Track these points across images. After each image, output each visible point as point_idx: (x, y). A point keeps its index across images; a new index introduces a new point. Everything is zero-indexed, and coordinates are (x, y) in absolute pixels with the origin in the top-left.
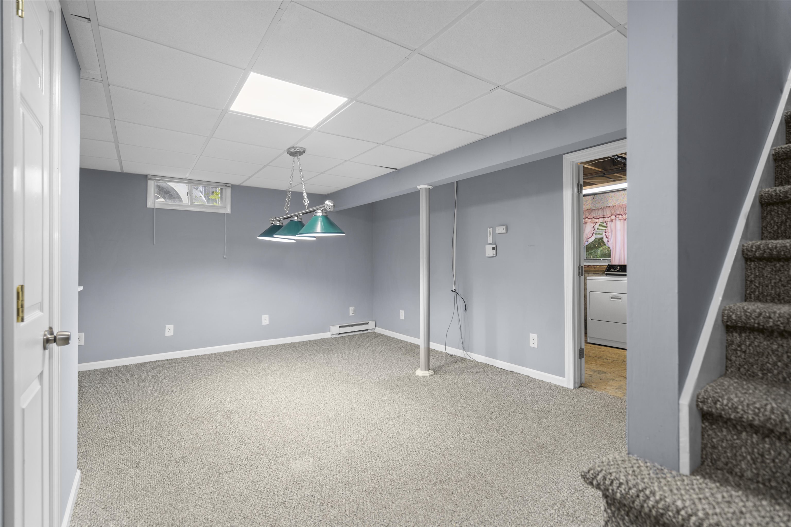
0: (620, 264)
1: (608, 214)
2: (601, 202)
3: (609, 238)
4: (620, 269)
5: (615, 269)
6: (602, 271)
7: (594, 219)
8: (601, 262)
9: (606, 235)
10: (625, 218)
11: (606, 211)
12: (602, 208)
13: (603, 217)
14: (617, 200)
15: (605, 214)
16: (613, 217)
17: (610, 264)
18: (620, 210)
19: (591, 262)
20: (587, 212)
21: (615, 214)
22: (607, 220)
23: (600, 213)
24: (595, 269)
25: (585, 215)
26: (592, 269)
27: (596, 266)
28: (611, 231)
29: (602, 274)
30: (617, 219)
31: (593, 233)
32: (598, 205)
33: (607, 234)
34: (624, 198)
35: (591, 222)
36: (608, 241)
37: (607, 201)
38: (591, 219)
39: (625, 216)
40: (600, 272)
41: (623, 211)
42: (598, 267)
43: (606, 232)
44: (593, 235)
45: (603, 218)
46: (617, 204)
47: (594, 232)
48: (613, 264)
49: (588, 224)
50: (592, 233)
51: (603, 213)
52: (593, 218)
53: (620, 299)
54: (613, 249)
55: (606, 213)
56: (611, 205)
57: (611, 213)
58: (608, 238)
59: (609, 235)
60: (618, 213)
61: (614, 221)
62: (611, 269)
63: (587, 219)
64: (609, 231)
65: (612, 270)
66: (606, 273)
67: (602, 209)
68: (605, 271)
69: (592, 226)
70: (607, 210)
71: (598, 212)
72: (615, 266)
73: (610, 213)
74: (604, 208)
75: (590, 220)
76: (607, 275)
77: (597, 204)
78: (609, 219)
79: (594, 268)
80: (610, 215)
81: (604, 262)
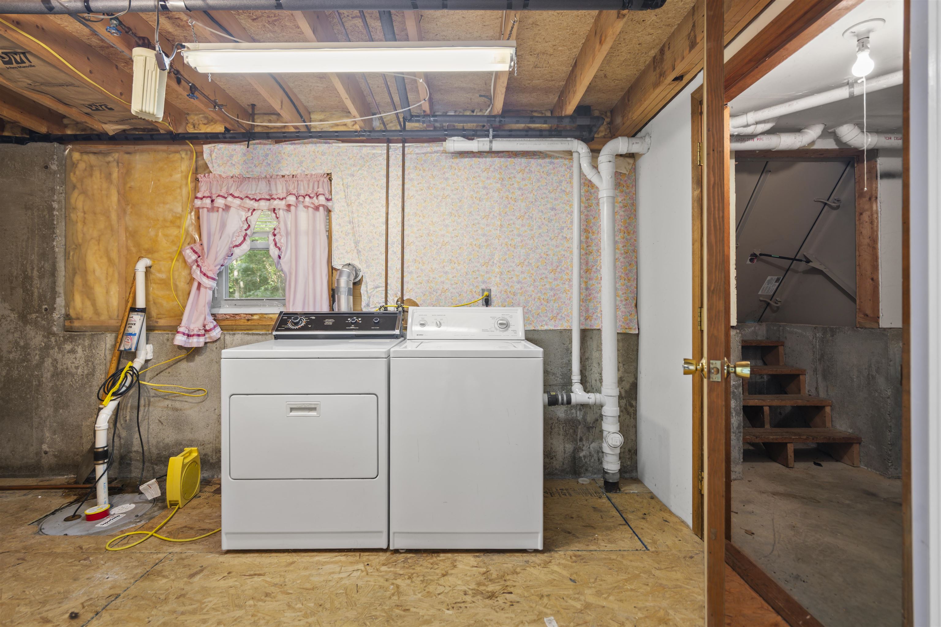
0: (306, 310)
1: (280, 191)
2: (265, 164)
3: (283, 249)
4: (307, 323)
5: (296, 324)
6: (265, 327)
7: (247, 201)
8: (264, 306)
9: (274, 240)
10: (316, 205)
11: (276, 184)
12: (268, 176)
13: (268, 197)
14: (301, 163)
15: (274, 192)
16: (292, 199)
17: (284, 310)
18: (306, 186)
19: (241, 306)
20: (231, 181)
21: (294, 192)
22: (277, 204)
23: (262, 189)
24: (249, 323)
25: (228, 189)
26: (242, 322)
27: (252, 315)
28: (287, 234)
29: (266, 334)
30: (301, 206)
31: (246, 235)
32: (258, 169)
33: (277, 238)
34: (314, 161)
35: (240, 206)
36: (280, 257)
37: (279, 162)
38: (242, 199)
39: (316, 201)
40: (262, 330)
41: (313, 188)
42: (255, 317)
43: (275, 235)
44: (244, 239)
45: (269, 200)
46: (299, 171)
47: (248, 232)
48: (291, 310)
49: (232, 210)
50: (243, 234)
51: (270, 190)
52: (247, 197)
53: (314, 409)
54: (291, 273)
55: (277, 190)
56: (288, 173)
57: (287, 190)
58: (280, 249)
59: (282, 241)
60: (302, 192)
61: (293, 208)
62: (286, 324)
63: (230, 199)
64: (283, 232)
65: (290, 325)
66: (275, 333)
67: (269, 179)
68: (273, 330)
69: (244, 219)
70: (278, 182)
71: (257, 185)
72: (295, 315)
73: (285, 191)
74: (271, 177)
75: (238, 201)
76: (277, 337)
77: (255, 166)
78: (284, 202)
79: (248, 320)
80: (284, 195)
81: (270, 306)
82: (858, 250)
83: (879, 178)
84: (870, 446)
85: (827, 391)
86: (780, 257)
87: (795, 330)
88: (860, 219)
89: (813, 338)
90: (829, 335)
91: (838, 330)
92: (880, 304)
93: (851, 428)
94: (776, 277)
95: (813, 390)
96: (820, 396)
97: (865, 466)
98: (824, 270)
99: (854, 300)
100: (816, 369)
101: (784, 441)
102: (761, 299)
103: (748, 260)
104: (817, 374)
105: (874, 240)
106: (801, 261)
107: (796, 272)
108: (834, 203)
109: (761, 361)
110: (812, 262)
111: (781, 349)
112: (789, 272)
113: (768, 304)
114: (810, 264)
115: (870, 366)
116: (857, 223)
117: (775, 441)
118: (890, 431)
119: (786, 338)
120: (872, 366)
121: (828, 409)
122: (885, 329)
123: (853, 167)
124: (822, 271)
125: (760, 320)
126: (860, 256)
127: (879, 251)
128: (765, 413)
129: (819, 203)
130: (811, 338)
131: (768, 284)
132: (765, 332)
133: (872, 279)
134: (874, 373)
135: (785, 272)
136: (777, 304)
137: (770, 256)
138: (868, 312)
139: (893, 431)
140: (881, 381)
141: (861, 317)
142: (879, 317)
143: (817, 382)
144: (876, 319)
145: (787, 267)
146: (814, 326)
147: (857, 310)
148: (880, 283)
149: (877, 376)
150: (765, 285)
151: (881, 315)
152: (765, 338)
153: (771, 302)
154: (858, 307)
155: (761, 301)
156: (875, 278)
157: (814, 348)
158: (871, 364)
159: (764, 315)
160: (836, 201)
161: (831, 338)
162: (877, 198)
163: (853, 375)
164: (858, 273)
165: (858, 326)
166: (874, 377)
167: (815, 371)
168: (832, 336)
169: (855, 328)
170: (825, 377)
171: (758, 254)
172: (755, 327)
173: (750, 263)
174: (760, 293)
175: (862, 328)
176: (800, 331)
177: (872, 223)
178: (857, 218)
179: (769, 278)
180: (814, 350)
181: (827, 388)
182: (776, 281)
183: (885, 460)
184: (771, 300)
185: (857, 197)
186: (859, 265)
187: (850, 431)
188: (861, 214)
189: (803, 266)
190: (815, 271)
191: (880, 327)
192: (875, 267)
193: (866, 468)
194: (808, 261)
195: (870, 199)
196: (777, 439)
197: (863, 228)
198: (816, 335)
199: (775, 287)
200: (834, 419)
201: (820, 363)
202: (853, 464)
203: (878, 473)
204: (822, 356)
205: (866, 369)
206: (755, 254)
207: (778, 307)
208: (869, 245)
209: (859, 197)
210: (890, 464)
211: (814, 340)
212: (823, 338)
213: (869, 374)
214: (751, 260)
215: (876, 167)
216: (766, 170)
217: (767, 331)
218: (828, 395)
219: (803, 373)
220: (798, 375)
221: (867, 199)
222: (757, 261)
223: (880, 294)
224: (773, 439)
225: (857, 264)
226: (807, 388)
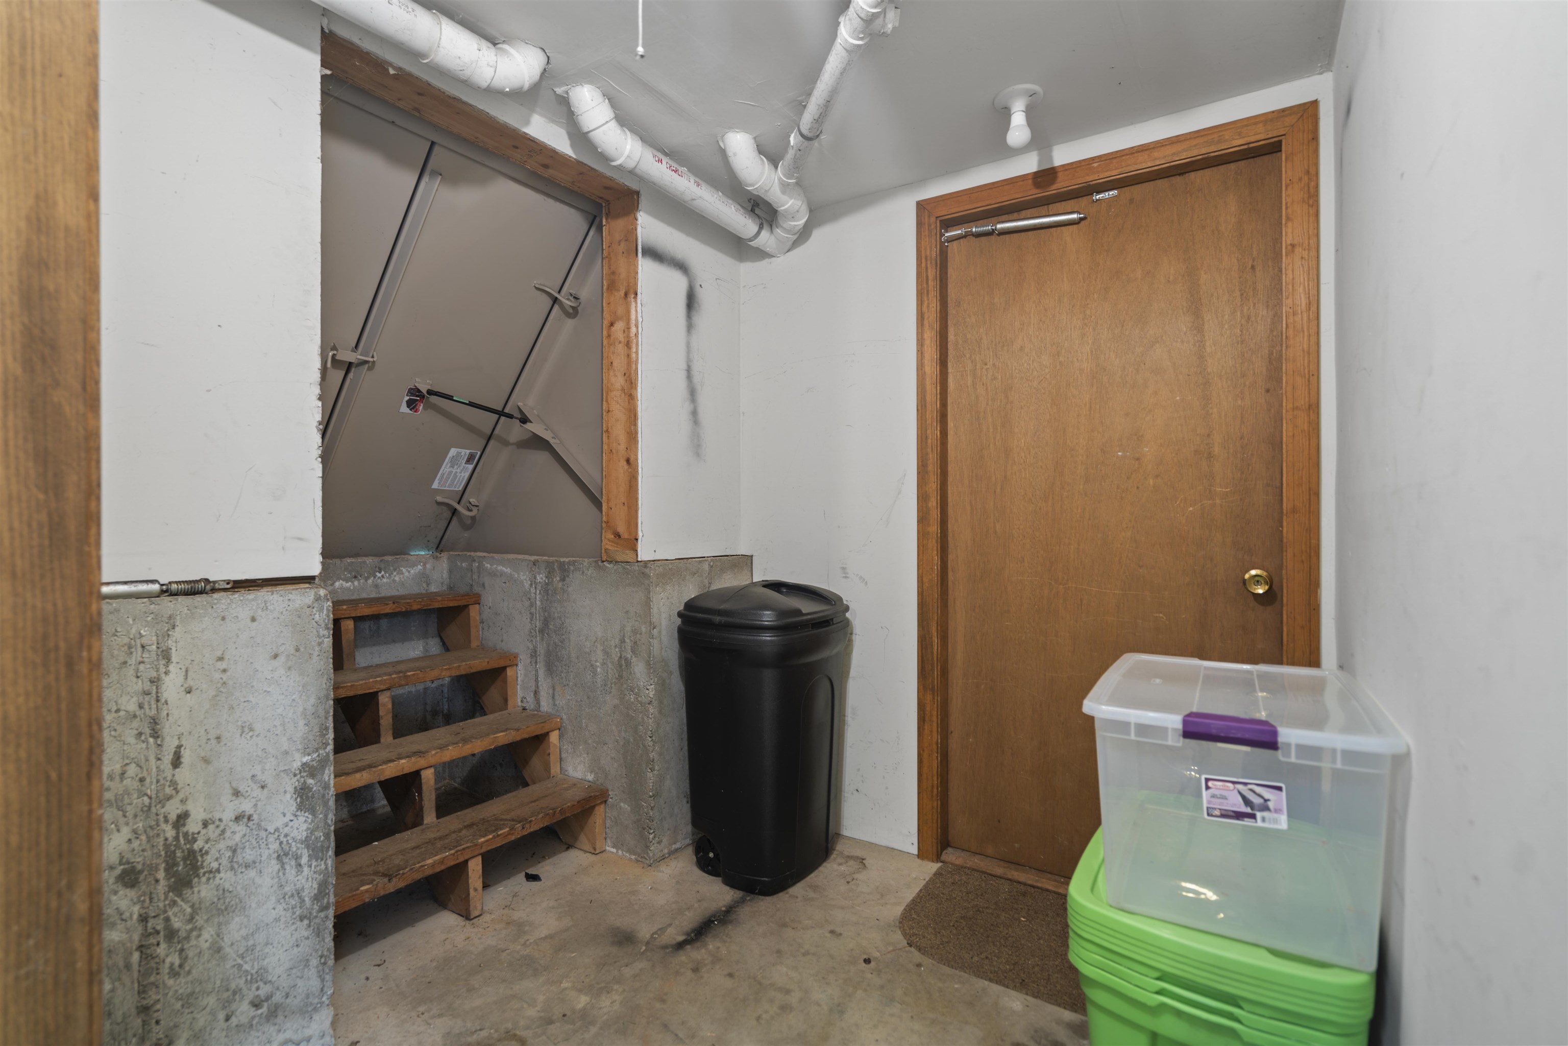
82: (607, 401)
83: (640, 254)
84: (622, 804)
85: (553, 697)
86: (471, 404)
87: (500, 568)
88: (609, 336)
89: (531, 585)
90: (558, 579)
91: (572, 568)
92: (640, 512)
93: (591, 772)
94: (468, 452)
95: (530, 698)
96: (542, 709)
97: (613, 847)
98: (552, 441)
99: (598, 503)
100: (536, 651)
101: (461, 859)
102: (439, 499)
103: (404, 404)
104: (536, 662)
105: (631, 382)
106: (510, 416)
107: (505, 443)
108: (568, 299)
109: (437, 640)
110: (531, 422)
111: (473, 611)
112: (492, 442)
113: (454, 512)
114: (528, 426)
115: (623, 641)
116: (605, 343)
117: (438, 869)
118: (652, 770)
119: (483, 585)
120: (627, 640)
121: (554, 737)
122: (646, 563)
123: (600, 229)
124: (547, 442)
125: (439, 547)
126: (609, 411)
127: (639, 403)
128: (424, 788)
129: (544, 295)
130: (527, 585)
131: (452, 467)
132: (445, 575)
133: (628, 461)
134: (629, 655)
135: (484, 442)
136: (471, 511)
137: (450, 398)
138: (621, 529)
139: (656, 768)
140: (639, 668)
141: (609, 540)
142: (637, 540)
143: (537, 681)
144: (632, 543)
145: (489, 433)
146: (533, 558)
147: (604, 525)
148: (640, 469)
149: (634, 659)
150: (445, 468)
151: (640, 534)
152: (445, 588)
153: (459, 508)
154: (604, 519)
155: (439, 504)
156: (632, 460)
157: (531, 605)
158: (624, 636)
159: (446, 537)
160: (571, 298)
161: (560, 585)
162: (636, 294)
163: (596, 661)
164: (605, 447)
165: (604, 558)
166: (628, 663)
167: (534, 654)
168: (563, 579)
169: (600, 563)
170: (550, 669)
171: (424, 392)
172: (425, 565)
173: (407, 410)
174: (435, 485)
175: (610, 562)
176: (508, 570)
177: (628, 345)
178: (605, 333)
179: (453, 452)
180: (533, 610)
181: (554, 690)
182: (469, 461)
183: (644, 829)
184: (459, 503)
185: (605, 288)
186: (607, 431)
187: (590, 777)
188: (612, 324)
189: (515, 432)
190: (538, 443)
191: (639, 559)
192: (632, 437)
193: (614, 850)
194: (524, 420)
195: (626, 294)
196: (442, 861)
197: (613, 353)
198: (535, 578)
199: (467, 475)
200: (563, 756)
201: (542, 639)
202: (595, 849)
203: (633, 857)
204: (546, 622)
205: (616, 646)
206: (419, 391)
207: (473, 518)
208: (623, 390)
209: (608, 289)
210: (651, 836)
211: (533, 590)
212: (547, 584)
213: (621, 657)
214: (410, 404)
215: (636, 230)
216: (430, 166)
217: (450, 571)
218: (555, 705)
219: (512, 660)
220: (503, 669)
221: (622, 293)
222: (425, 408)
223: (640, 492)
224: (433, 865)
225: (605, 429)
226: (520, 693)
